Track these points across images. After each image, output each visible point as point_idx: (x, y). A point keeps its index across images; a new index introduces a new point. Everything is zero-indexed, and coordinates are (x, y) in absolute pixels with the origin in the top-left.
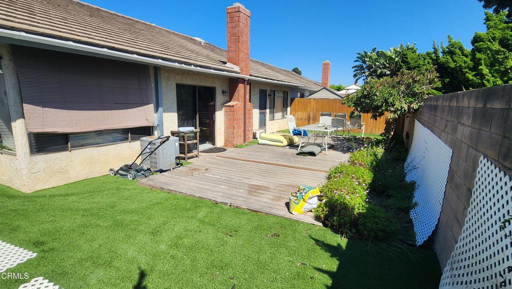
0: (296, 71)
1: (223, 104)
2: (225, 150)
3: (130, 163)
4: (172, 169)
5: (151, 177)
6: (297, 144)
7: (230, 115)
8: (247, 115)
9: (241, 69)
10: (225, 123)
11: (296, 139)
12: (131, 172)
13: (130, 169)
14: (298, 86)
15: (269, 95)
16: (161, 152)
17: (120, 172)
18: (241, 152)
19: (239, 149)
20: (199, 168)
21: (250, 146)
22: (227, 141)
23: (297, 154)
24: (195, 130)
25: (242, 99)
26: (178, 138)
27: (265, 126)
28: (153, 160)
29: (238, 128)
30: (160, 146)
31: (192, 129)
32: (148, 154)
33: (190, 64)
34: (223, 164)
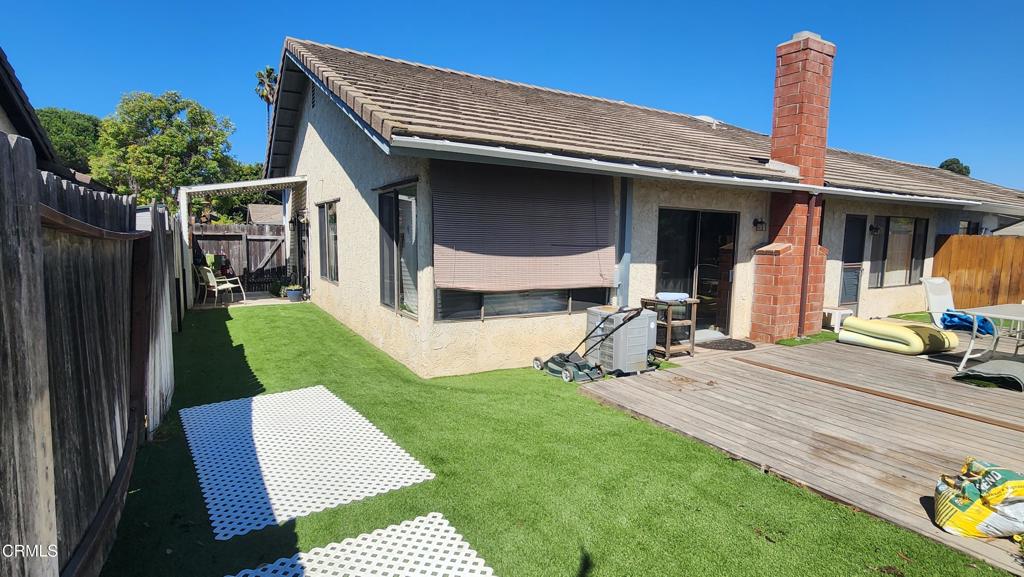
0: (953, 167)
1: (754, 249)
2: (751, 347)
3: (567, 352)
4: (639, 373)
5: (601, 381)
6: (953, 352)
7: (768, 271)
8: (811, 274)
9: (804, 172)
10: (756, 289)
11: (953, 340)
12: (569, 368)
13: (567, 361)
14: (962, 206)
15: (871, 228)
16: (622, 337)
17: (550, 364)
18: (791, 355)
19: (788, 348)
20: (696, 379)
21: (816, 343)
22: (756, 329)
23: (956, 378)
24: (689, 300)
25: (800, 237)
26: (656, 313)
27: (856, 300)
28: (607, 351)
29: (787, 301)
30: (621, 325)
31: (683, 296)
32: (599, 339)
33: (690, 170)
34: (748, 375)
